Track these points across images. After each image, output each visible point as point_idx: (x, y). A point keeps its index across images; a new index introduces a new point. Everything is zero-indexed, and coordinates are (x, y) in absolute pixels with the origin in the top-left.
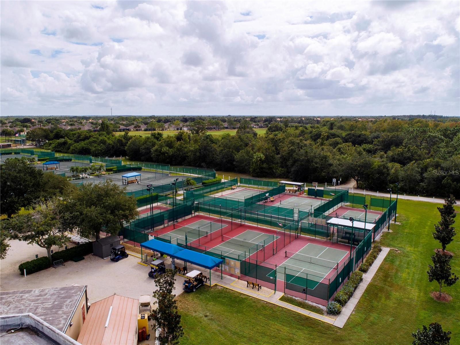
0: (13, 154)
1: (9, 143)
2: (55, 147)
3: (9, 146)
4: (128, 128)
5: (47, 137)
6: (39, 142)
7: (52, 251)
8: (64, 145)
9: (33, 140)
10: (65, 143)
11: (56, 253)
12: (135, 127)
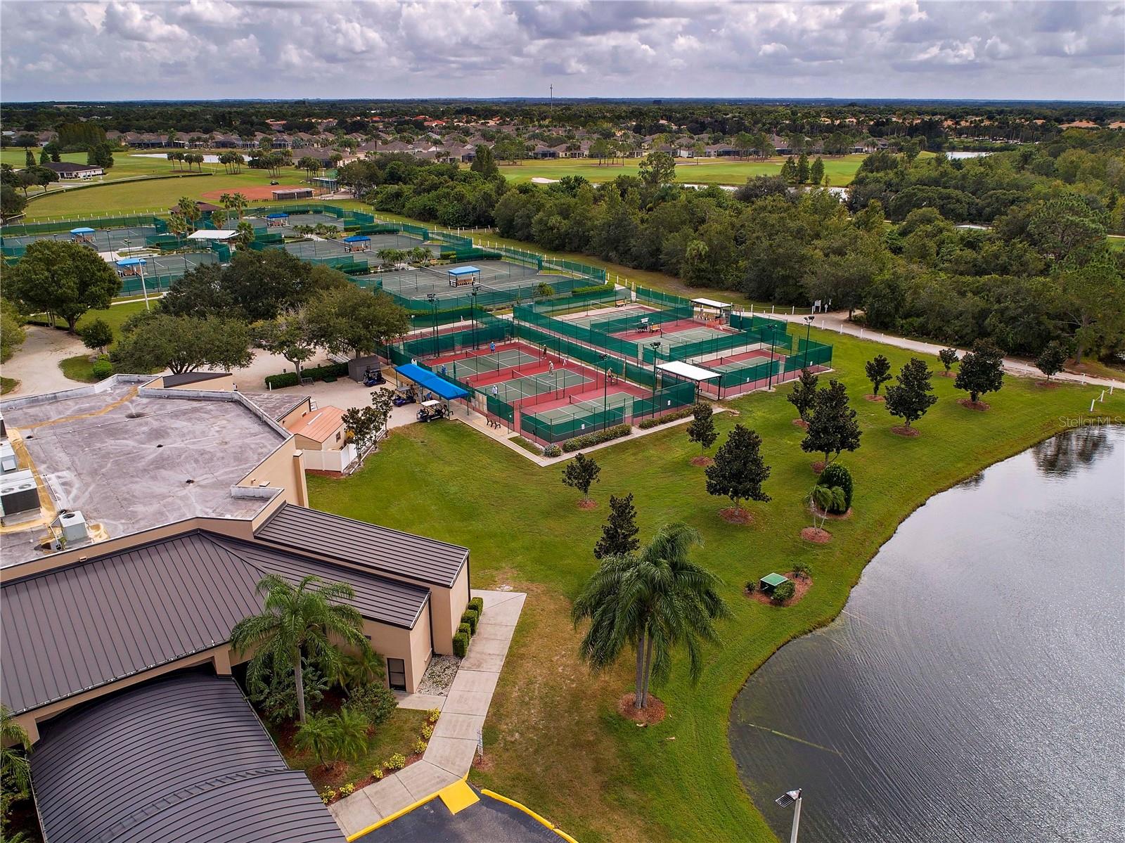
0: (311, 212)
1: (309, 189)
2: (382, 202)
3: (309, 194)
4: (552, 150)
5: (372, 178)
6: (359, 186)
7: (302, 367)
8: (397, 198)
9: (349, 184)
10: (398, 195)
11: (306, 370)
12: (569, 149)
